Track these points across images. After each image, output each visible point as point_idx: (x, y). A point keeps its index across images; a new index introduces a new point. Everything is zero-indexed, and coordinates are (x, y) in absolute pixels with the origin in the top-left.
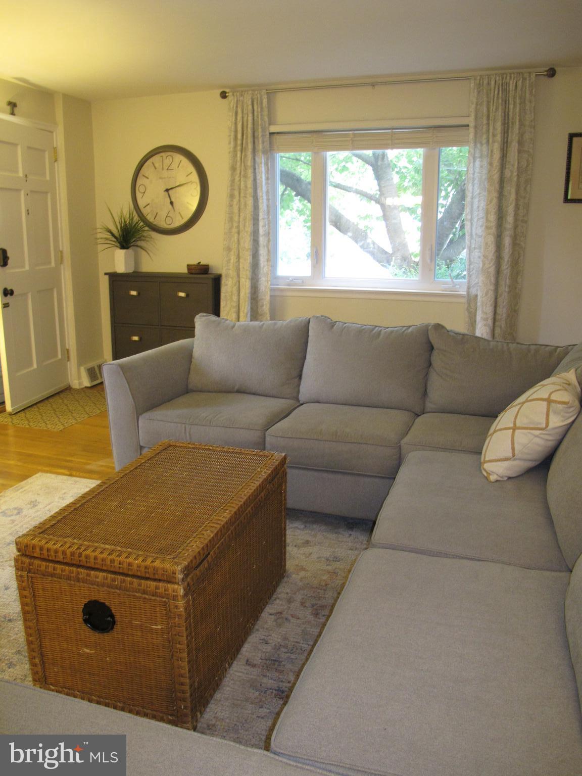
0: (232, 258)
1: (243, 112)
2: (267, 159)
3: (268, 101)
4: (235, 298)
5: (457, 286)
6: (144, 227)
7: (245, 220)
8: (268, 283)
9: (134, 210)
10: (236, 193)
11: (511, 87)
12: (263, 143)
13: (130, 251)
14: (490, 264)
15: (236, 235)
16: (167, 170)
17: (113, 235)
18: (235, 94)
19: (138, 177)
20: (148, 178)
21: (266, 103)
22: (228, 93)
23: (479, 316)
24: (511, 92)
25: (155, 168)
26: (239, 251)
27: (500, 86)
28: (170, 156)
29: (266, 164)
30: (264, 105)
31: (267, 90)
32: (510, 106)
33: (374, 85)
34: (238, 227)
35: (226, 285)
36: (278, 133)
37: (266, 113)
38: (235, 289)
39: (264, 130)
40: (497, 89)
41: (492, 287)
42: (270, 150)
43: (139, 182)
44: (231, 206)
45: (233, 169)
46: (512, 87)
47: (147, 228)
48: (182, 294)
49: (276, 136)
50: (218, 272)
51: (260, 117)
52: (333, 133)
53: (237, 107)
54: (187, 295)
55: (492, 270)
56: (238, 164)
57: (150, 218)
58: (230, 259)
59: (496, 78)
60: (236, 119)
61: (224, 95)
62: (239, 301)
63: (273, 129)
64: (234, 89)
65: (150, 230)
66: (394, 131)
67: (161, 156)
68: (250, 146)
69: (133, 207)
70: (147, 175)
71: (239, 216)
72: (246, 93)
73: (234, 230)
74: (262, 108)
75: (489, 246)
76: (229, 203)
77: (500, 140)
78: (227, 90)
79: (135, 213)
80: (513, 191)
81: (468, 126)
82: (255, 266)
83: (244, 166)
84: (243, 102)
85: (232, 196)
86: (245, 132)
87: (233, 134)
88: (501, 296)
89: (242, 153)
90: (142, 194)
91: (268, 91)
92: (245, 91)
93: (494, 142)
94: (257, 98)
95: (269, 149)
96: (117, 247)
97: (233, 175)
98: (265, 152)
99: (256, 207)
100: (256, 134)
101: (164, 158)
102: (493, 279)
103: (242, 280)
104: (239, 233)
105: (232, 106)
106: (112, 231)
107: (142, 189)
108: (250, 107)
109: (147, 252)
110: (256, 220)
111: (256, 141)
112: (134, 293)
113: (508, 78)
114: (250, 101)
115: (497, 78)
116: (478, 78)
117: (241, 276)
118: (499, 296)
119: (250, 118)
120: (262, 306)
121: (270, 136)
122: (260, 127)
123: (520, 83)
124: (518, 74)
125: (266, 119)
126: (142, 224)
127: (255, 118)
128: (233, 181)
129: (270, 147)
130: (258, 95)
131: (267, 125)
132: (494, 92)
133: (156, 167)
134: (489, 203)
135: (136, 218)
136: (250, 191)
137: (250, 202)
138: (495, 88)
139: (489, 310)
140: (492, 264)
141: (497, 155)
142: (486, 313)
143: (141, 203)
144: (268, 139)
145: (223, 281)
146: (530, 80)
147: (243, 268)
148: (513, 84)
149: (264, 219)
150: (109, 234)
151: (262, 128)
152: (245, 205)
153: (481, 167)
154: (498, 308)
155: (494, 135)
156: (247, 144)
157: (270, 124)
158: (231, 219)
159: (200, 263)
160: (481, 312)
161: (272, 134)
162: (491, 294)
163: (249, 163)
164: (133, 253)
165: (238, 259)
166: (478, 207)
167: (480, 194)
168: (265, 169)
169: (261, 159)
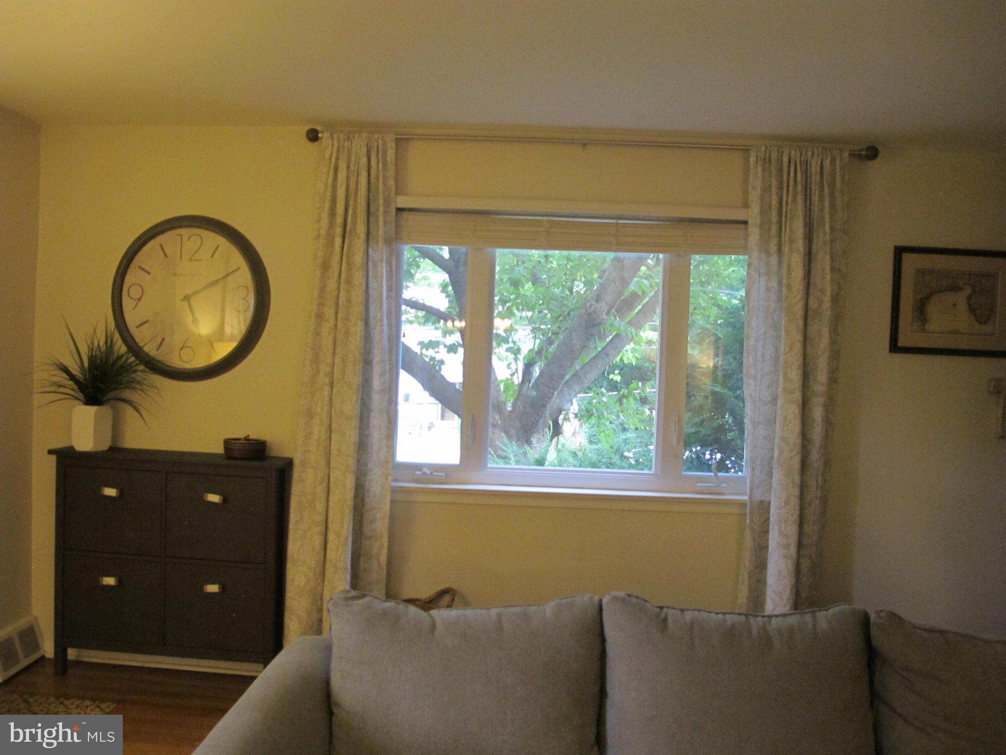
0: (316, 430)
1: (348, 168)
2: (391, 254)
3: (396, 152)
4: (320, 507)
5: (723, 485)
6: (137, 365)
7: (344, 361)
8: (387, 479)
9: (116, 331)
10: (329, 312)
11: (813, 169)
12: (385, 223)
13: (106, 410)
14: (791, 451)
15: (327, 389)
16: (190, 260)
17: (72, 377)
18: (335, 136)
19: (129, 271)
20: (149, 273)
21: (393, 156)
22: (322, 132)
23: (774, 539)
24: (813, 177)
25: (166, 255)
26: (331, 419)
27: (798, 165)
28: (198, 235)
29: (389, 263)
30: (389, 159)
31: (396, 134)
32: (813, 196)
33: (584, 145)
34: (332, 374)
35: (302, 481)
36: (411, 210)
37: (391, 172)
38: (320, 491)
39: (387, 202)
40: (792, 169)
41: (797, 492)
42: (395, 239)
43: (129, 279)
44: (317, 333)
45: (325, 267)
46: (815, 168)
47: (142, 367)
48: (214, 498)
49: (405, 215)
50: (286, 454)
51: (381, 179)
52: (505, 217)
53: (337, 159)
54: (225, 500)
55: (796, 462)
56: (336, 259)
57: (150, 349)
58: (311, 433)
59: (790, 153)
60: (335, 179)
61: (313, 136)
62: (327, 512)
63: (403, 202)
64: (332, 126)
65: (147, 370)
66: (620, 221)
67: (179, 235)
68: (361, 229)
69: (113, 325)
70: (146, 268)
71: (334, 353)
72: (357, 136)
73: (323, 379)
74: (385, 164)
75: (790, 422)
76: (315, 329)
77: (801, 248)
78: (319, 128)
79: (117, 335)
80: (825, 331)
81: (745, 223)
82: (362, 445)
83: (348, 263)
84: (350, 151)
85: (320, 317)
86: (351, 202)
87: (327, 204)
88: (810, 504)
89: (343, 242)
90: (137, 301)
91: (397, 136)
92: (355, 133)
93: (791, 251)
94: (378, 146)
95: (394, 235)
96: (78, 399)
97: (324, 278)
98: (388, 241)
99: (367, 338)
100: (372, 209)
101: (185, 239)
102: (797, 479)
103: (335, 474)
104: (332, 385)
105: (327, 155)
106: (71, 369)
107: (135, 292)
108: (364, 160)
109: (137, 411)
110: (367, 362)
111: (371, 220)
112: (111, 492)
113: (809, 154)
114: (364, 150)
115: (793, 153)
116: (763, 149)
117: (332, 465)
118: (806, 505)
119: (363, 180)
120: (373, 521)
121: (396, 214)
122: (381, 197)
123: (827, 163)
124: (824, 151)
125: (392, 183)
126: (133, 359)
127: (373, 180)
128: (323, 289)
129: (396, 233)
130: (380, 142)
131: (393, 194)
132: (789, 174)
133: (167, 253)
134: (787, 350)
135: (121, 347)
136: (359, 309)
137: (358, 329)
138: (789, 167)
139: (792, 530)
140: (794, 453)
141: (798, 273)
142: (787, 536)
143: (132, 317)
144: (394, 218)
145: (296, 473)
146: (841, 160)
147: (339, 450)
148: (817, 163)
149: (383, 361)
150: (65, 375)
151: (384, 198)
152: (347, 333)
153: (768, 289)
154: (806, 526)
155: (791, 241)
156: (354, 224)
157: (397, 193)
158: (316, 360)
159: (248, 436)
160: (776, 534)
161: (399, 210)
162: (795, 502)
163: (358, 259)
164: (111, 412)
165: (328, 434)
166: (763, 355)
167: (765, 334)
168: (386, 271)
169: (379, 252)
